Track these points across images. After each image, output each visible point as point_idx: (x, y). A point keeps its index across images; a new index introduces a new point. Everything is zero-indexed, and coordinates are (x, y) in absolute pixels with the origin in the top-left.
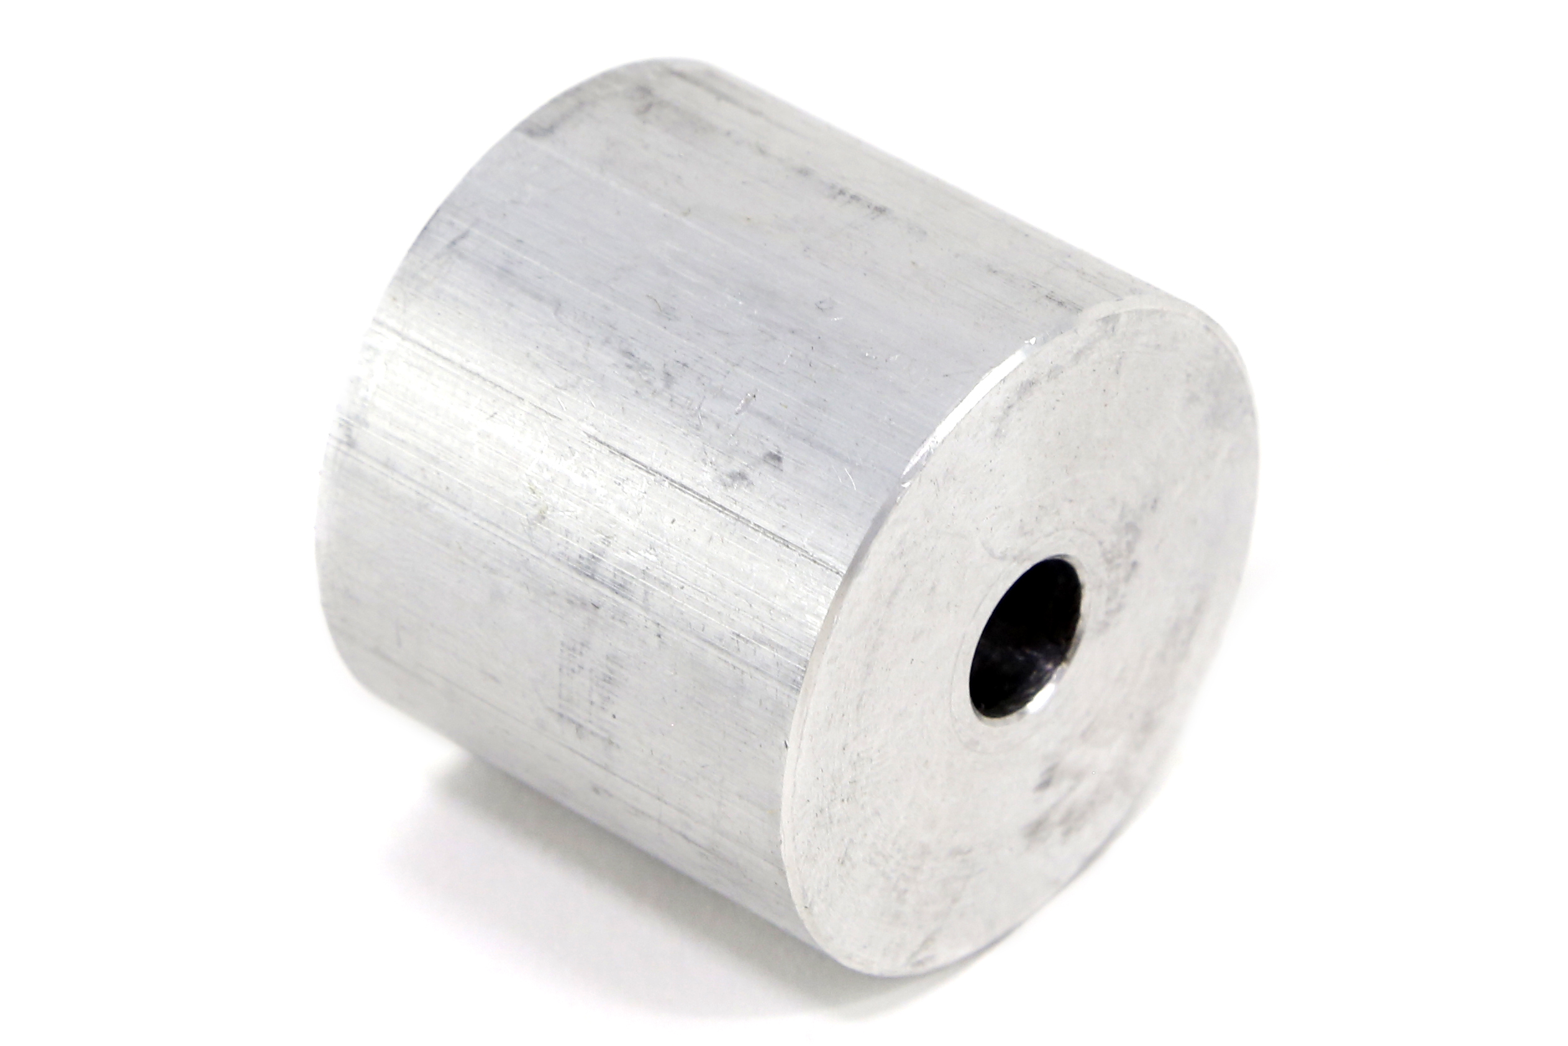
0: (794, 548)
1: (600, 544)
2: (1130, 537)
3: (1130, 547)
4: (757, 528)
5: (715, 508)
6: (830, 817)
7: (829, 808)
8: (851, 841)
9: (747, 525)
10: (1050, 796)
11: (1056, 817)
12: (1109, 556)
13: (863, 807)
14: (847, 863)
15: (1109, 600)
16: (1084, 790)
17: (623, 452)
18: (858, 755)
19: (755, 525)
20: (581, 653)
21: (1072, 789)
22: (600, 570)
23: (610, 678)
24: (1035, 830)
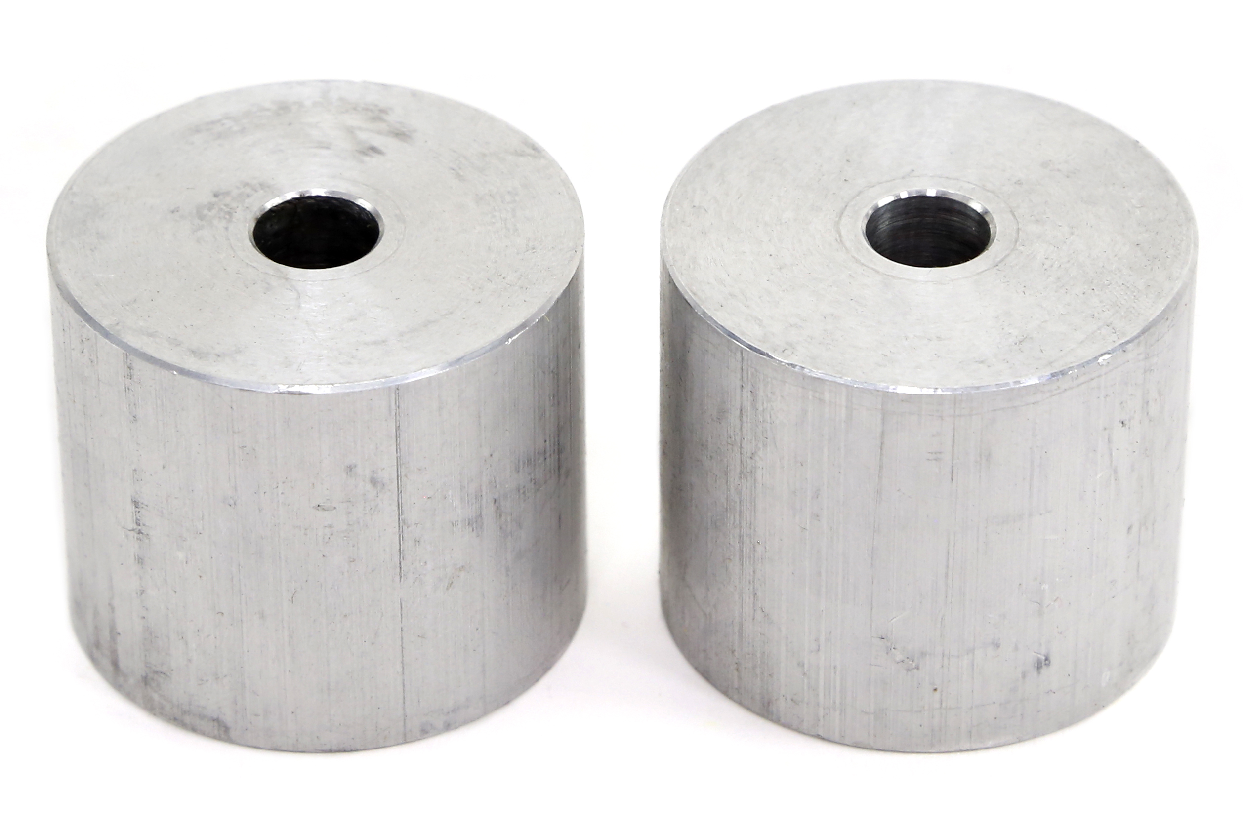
0: (398, 423)
1: (460, 526)
2: (206, 212)
3: (210, 207)
4: (399, 450)
5: (401, 481)
6: (519, 279)
7: (516, 284)
8: (518, 254)
9: (400, 457)
10: (378, 141)
11: (383, 126)
12: (227, 217)
13: (496, 262)
14: (530, 244)
15: (248, 196)
16: (353, 120)
17: (399, 553)
18: (473, 290)
19: (397, 453)
20: (524, 487)
21: (360, 129)
22: (474, 515)
23: (528, 461)
24: (401, 135)
